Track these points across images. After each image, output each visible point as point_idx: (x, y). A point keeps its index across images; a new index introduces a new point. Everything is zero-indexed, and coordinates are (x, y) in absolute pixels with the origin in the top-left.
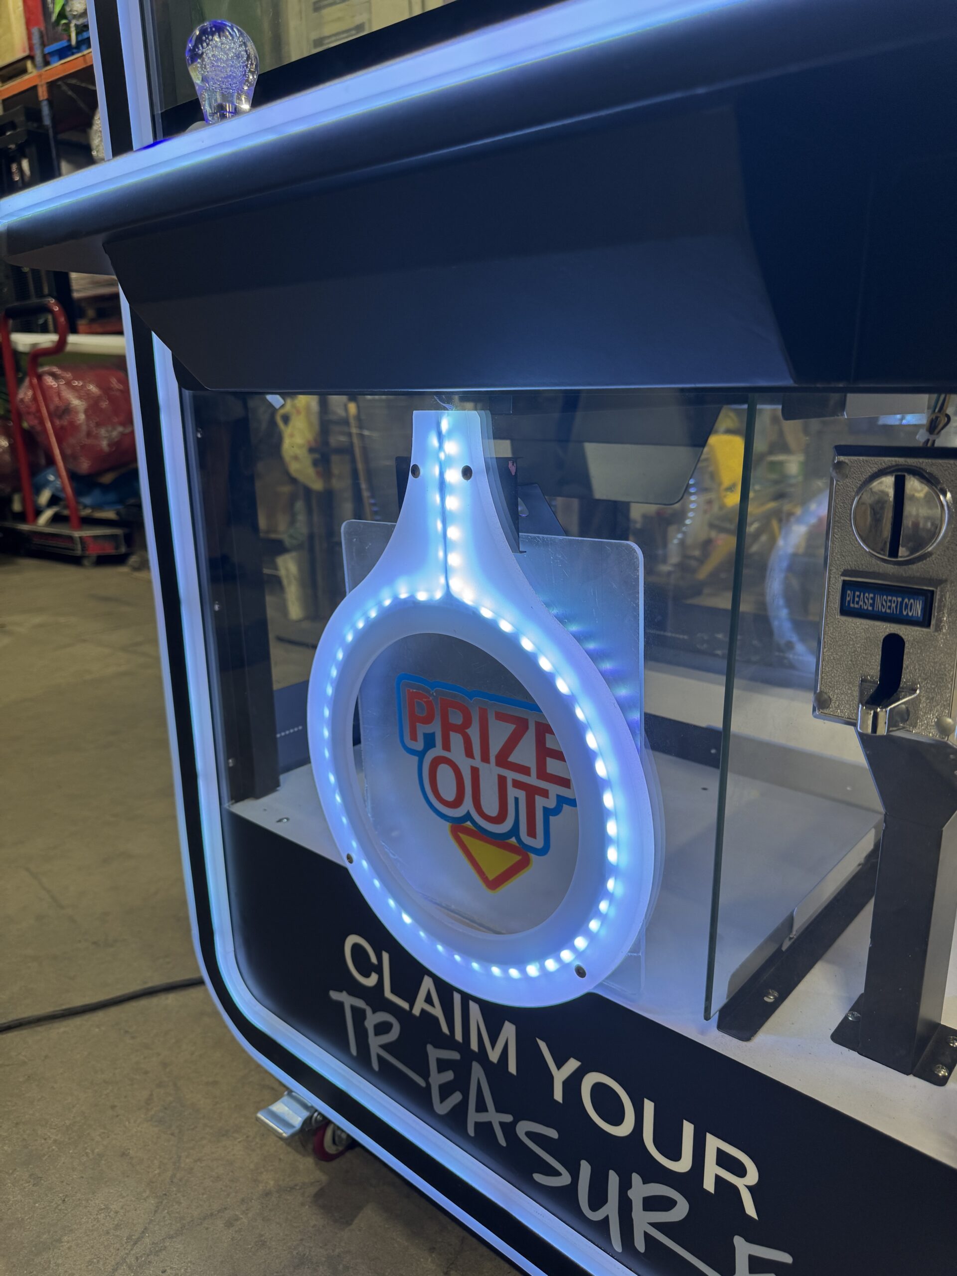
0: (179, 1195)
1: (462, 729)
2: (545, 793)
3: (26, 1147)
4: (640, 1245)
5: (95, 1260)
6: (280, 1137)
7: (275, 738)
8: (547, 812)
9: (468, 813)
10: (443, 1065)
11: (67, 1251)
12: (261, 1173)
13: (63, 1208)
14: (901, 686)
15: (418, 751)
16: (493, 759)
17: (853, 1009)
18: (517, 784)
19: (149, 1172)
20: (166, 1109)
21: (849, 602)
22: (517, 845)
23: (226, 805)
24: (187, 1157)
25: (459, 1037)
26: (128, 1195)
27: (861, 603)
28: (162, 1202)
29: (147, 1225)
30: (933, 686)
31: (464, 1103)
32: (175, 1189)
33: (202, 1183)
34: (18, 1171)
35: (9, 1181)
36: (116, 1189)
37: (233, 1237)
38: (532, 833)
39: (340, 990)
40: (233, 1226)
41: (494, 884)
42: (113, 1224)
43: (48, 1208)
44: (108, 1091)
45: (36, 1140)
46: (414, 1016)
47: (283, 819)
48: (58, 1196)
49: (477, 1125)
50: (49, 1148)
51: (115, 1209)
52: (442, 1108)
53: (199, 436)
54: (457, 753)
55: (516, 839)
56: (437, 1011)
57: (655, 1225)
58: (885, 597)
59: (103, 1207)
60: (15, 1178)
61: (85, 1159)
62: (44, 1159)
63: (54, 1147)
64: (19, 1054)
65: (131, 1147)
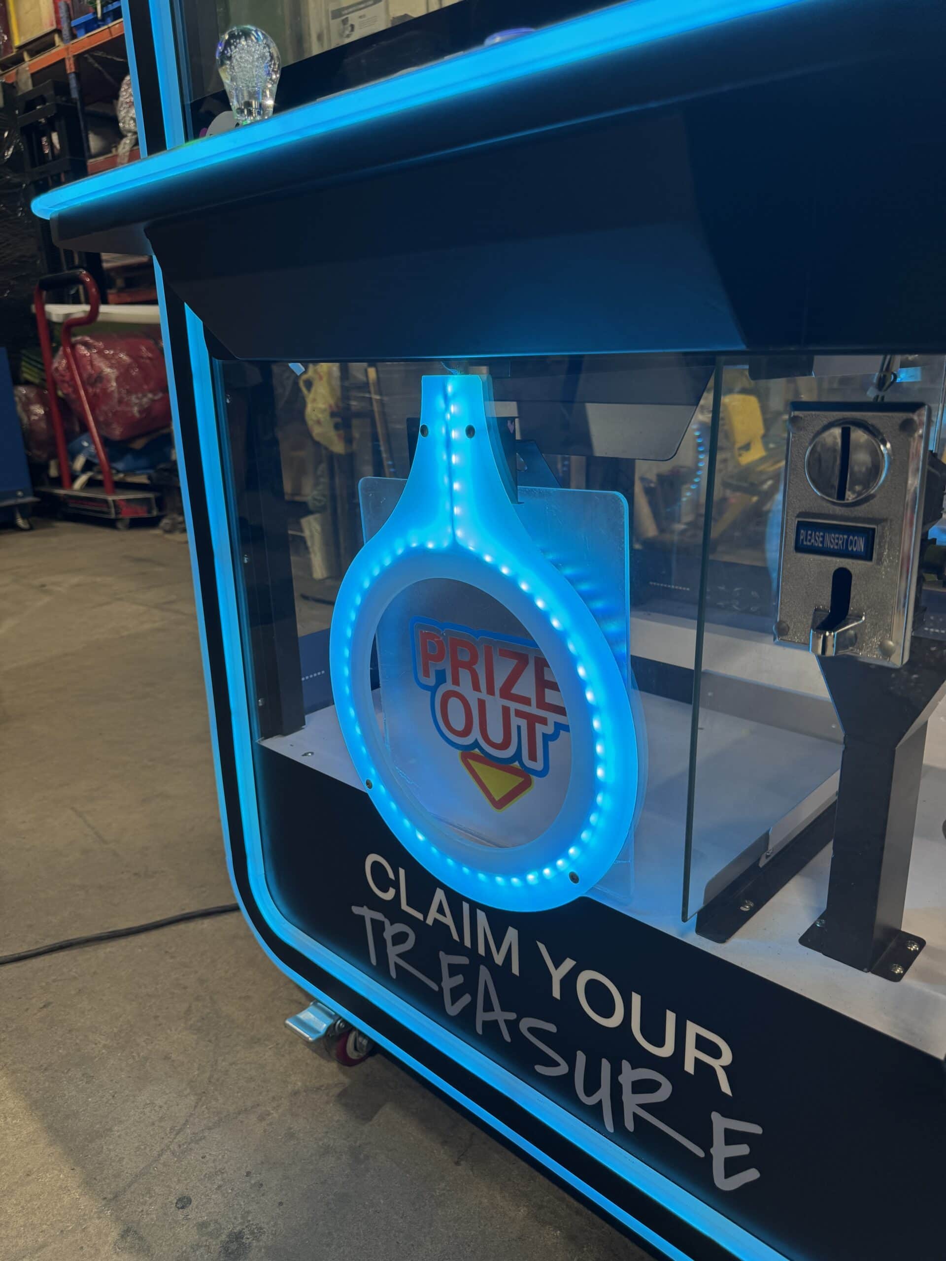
0: (216, 1093)
1: (469, 666)
2: (544, 721)
3: (79, 1050)
4: (629, 1124)
5: (142, 1147)
6: (307, 1043)
7: (301, 681)
8: (546, 738)
9: (476, 740)
10: (454, 970)
11: (117, 1138)
12: (290, 1075)
13: (113, 1102)
14: (850, 612)
15: (430, 687)
16: (497, 692)
17: (821, 918)
18: (519, 714)
19: (189, 1073)
20: (203, 1019)
21: (803, 540)
22: (520, 768)
23: (257, 740)
24: (223, 1060)
25: (468, 943)
26: (170, 1093)
27: (813, 541)
28: (201, 1099)
29: (188, 1118)
30: (877, 613)
31: (472, 1006)
32: (212, 1088)
33: (237, 1083)
34: (71, 1071)
35: (65, 1079)
36: (160, 1087)
37: (266, 1129)
38: (533, 757)
39: (361, 905)
40: (265, 1120)
41: (499, 804)
42: (158, 1117)
43: (99, 1102)
44: (151, 1003)
45: (88, 1045)
46: (428, 925)
47: (308, 753)
48: (107, 1092)
49: (485, 1024)
50: (99, 1051)
51: (159, 1104)
52: (453, 1010)
53: (228, 401)
54: (465, 687)
55: (519, 762)
56: (448, 920)
57: (642, 1106)
58: (833, 535)
59: (149, 1102)
60: (70, 1077)
61: (131, 1061)
62: (95, 1061)
63: (104, 1051)
64: (70, 971)
65: (172, 1052)
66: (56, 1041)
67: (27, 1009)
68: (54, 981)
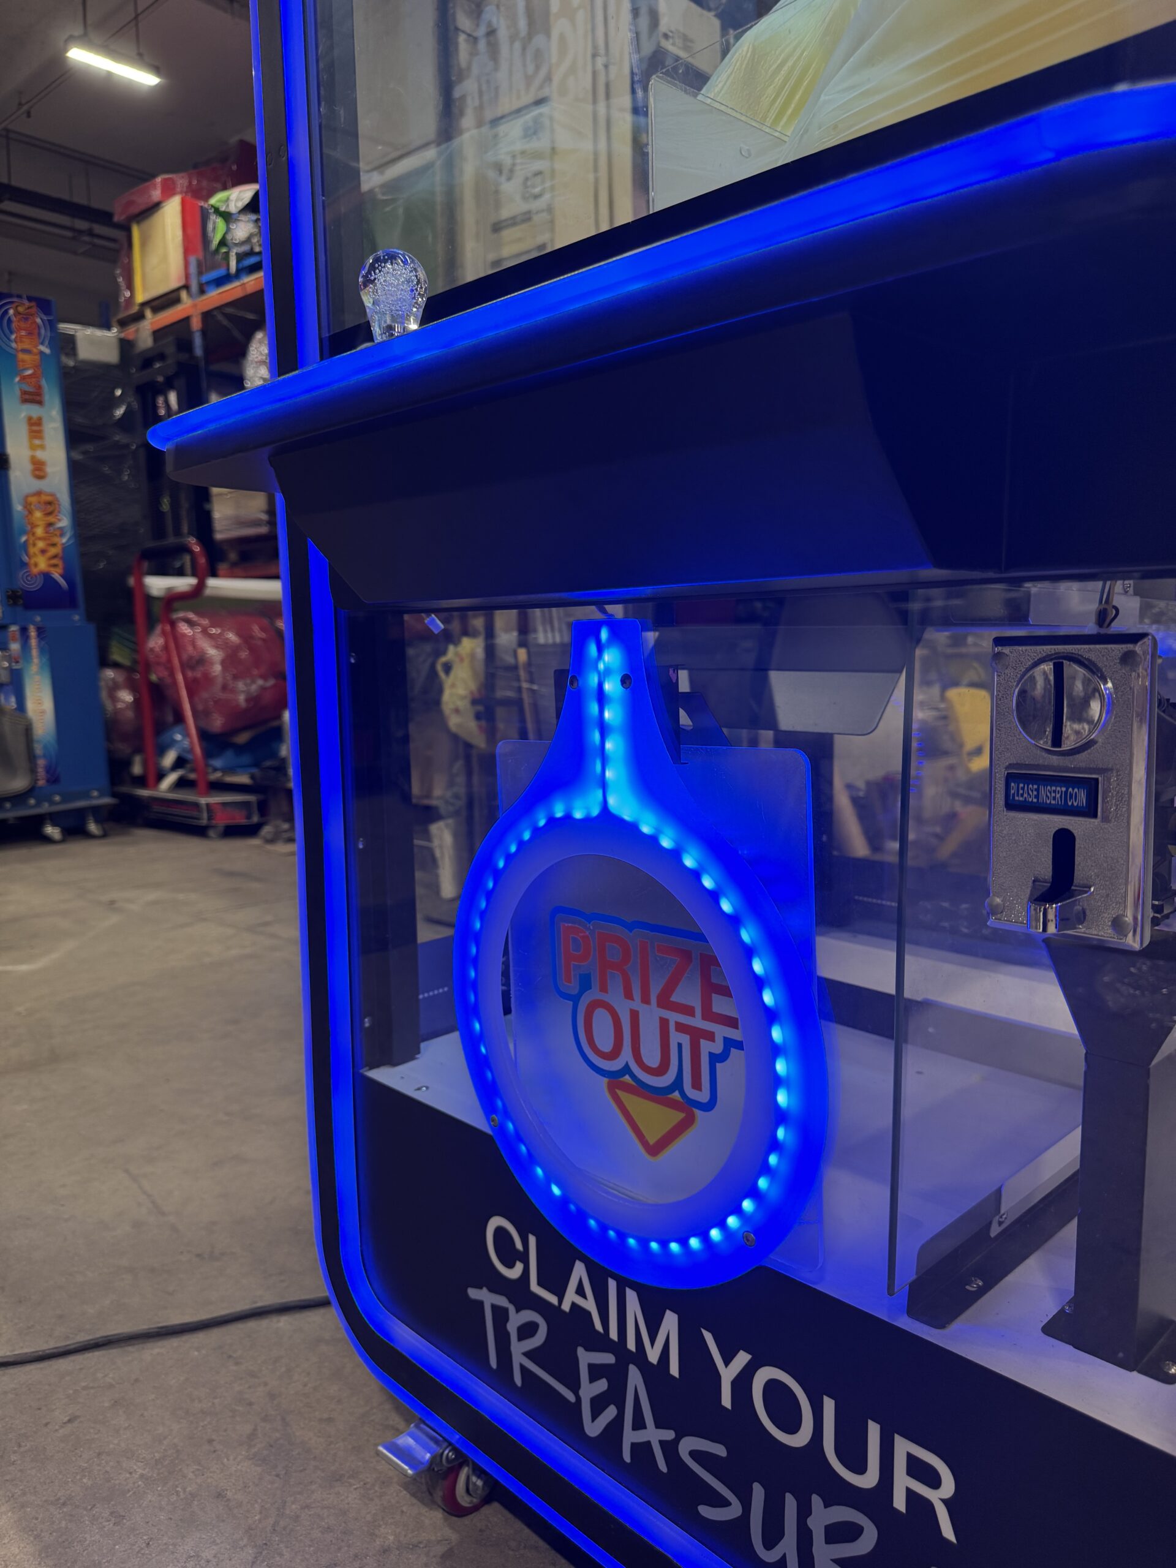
0: (281, 1546)
1: (620, 967)
2: (710, 1036)
3: (108, 1481)
6: (403, 1478)
7: (418, 999)
8: (715, 1059)
9: (627, 1065)
10: (596, 1372)
12: (380, 1526)
13: (147, 1552)
14: (1075, 882)
15: (572, 995)
16: (654, 1000)
17: (1070, 1302)
18: (681, 1028)
19: (248, 1517)
20: (271, 1446)
21: (1014, 794)
23: (360, 1070)
24: (293, 1503)
25: (614, 1335)
26: (222, 1542)
27: (1025, 795)
28: (261, 1553)
30: (1108, 882)
31: (619, 1421)
32: (277, 1539)
33: (309, 1534)
34: (97, 1508)
36: (209, 1534)
38: (697, 1085)
39: (479, 1287)
41: (654, 1150)
43: (129, 1551)
44: (205, 1423)
45: (120, 1474)
46: (564, 1312)
47: (422, 1087)
48: (141, 1538)
49: (634, 1446)
50: (134, 1483)
51: (206, 1557)
52: (593, 1428)
53: (353, 661)
54: (615, 995)
55: (680, 1092)
56: (589, 1304)
57: (838, 1561)
58: (1049, 788)
59: (194, 1554)
60: (94, 1516)
61: (174, 1498)
62: (128, 1495)
63: (140, 1483)
64: (106, 1376)
65: (228, 1488)
66: (80, 1467)
67: (46, 1424)
68: (85, 1388)
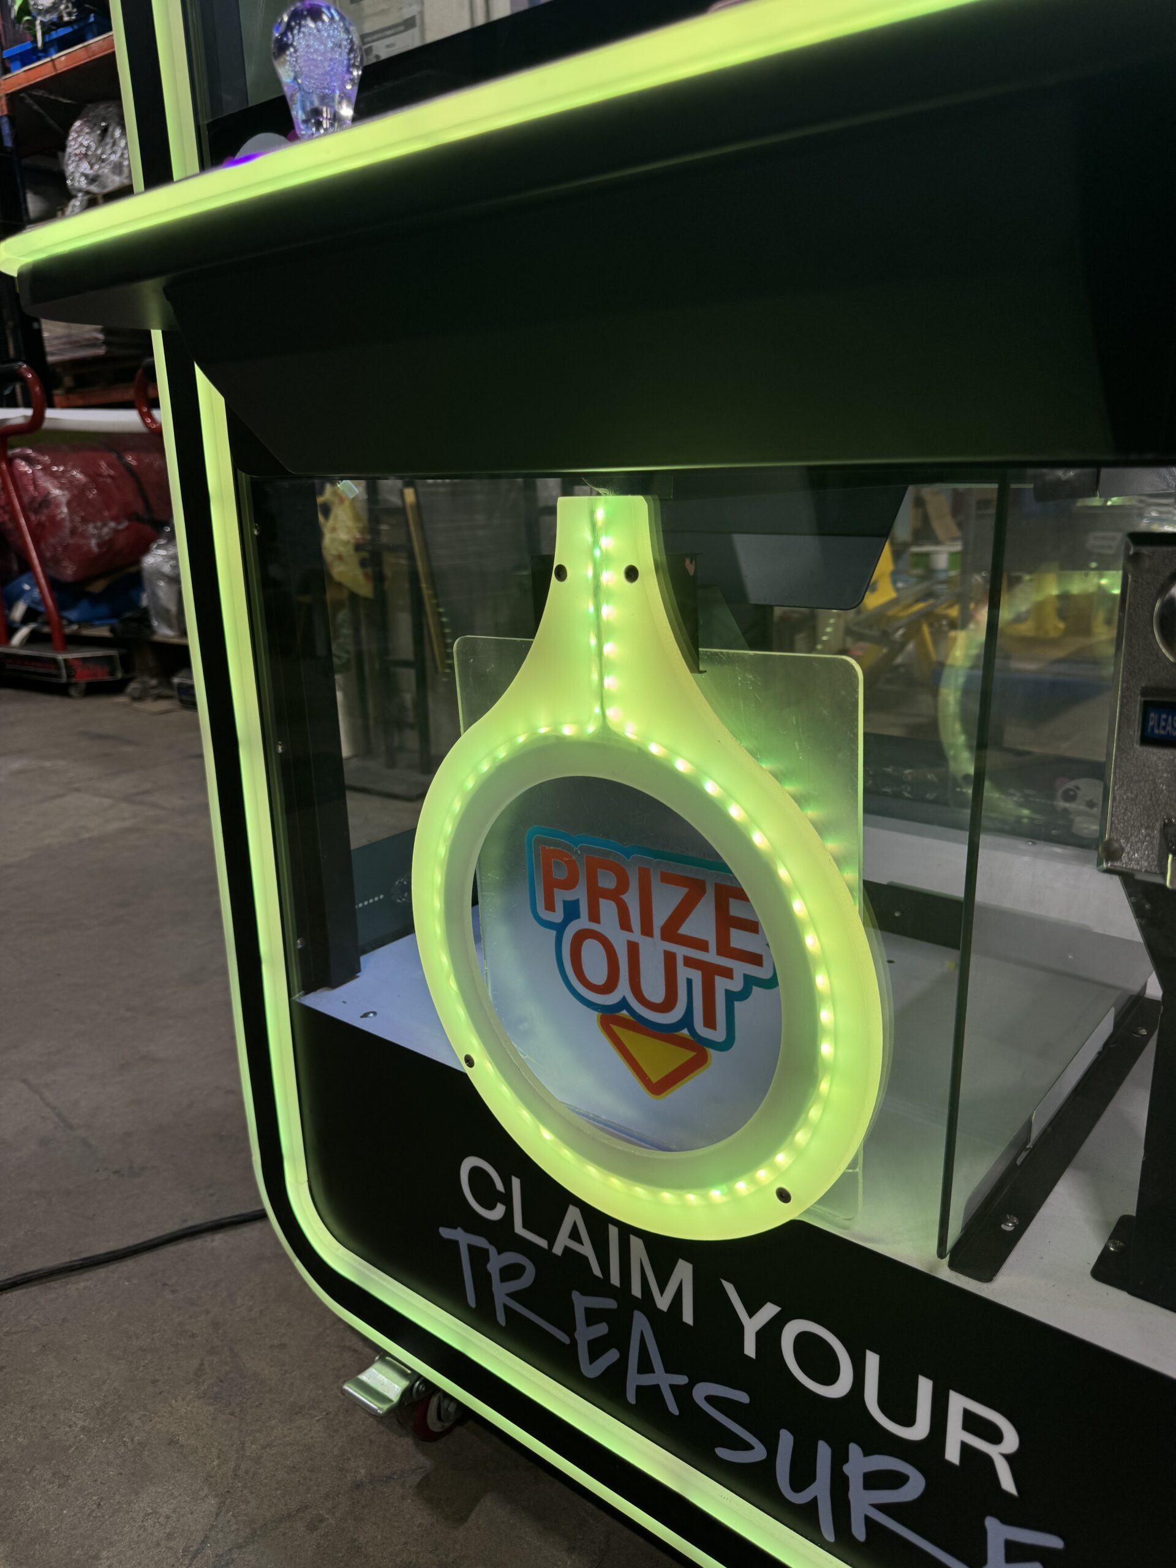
0: (245, 1492)
1: (615, 895)
2: (728, 973)
3: (46, 1437)
4: (859, 1532)
6: (374, 1415)
8: (731, 997)
9: (624, 999)
10: (593, 1316)
12: (349, 1459)
13: (99, 1514)
15: (555, 924)
16: (657, 932)
17: (1115, 1238)
18: (689, 962)
19: (205, 1464)
20: (221, 1381)
21: (1153, 728)
22: (691, 1038)
23: (296, 997)
24: (252, 1443)
25: (615, 1279)
26: (180, 1495)
27: (1169, 728)
28: (225, 1502)
29: (208, 1533)
31: (623, 1362)
32: (240, 1484)
33: (274, 1475)
34: (37, 1469)
35: (27, 1482)
36: (165, 1487)
37: (319, 1544)
38: (710, 1022)
39: (453, 1226)
40: (317, 1529)
41: (658, 1088)
42: (164, 1533)
43: (79, 1515)
44: (147, 1362)
45: (59, 1428)
46: (555, 1256)
47: (369, 1013)
48: (90, 1499)
49: (640, 1390)
50: (75, 1437)
51: (165, 1513)
52: (592, 1370)
53: (256, 533)
54: (609, 923)
55: (689, 1030)
56: (586, 1249)
57: (879, 1507)
59: (151, 1511)
60: (35, 1479)
61: (122, 1450)
62: (70, 1451)
63: (82, 1436)
64: (29, 1318)
65: (179, 1433)
68: (7, 1334)
